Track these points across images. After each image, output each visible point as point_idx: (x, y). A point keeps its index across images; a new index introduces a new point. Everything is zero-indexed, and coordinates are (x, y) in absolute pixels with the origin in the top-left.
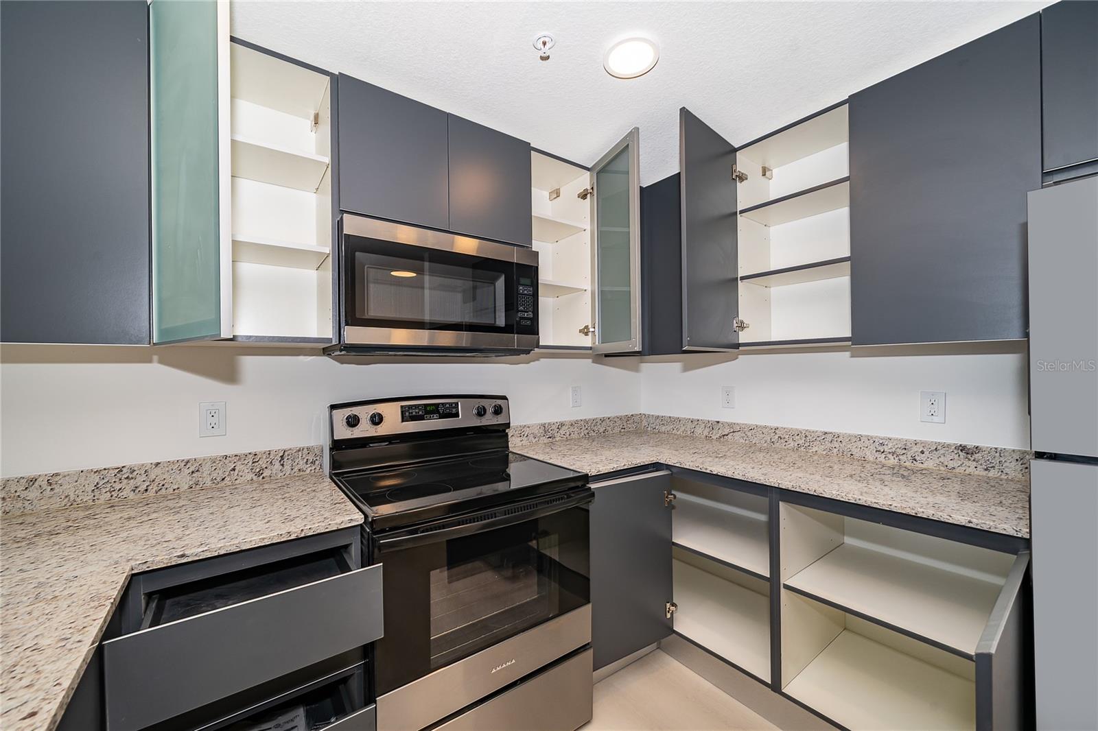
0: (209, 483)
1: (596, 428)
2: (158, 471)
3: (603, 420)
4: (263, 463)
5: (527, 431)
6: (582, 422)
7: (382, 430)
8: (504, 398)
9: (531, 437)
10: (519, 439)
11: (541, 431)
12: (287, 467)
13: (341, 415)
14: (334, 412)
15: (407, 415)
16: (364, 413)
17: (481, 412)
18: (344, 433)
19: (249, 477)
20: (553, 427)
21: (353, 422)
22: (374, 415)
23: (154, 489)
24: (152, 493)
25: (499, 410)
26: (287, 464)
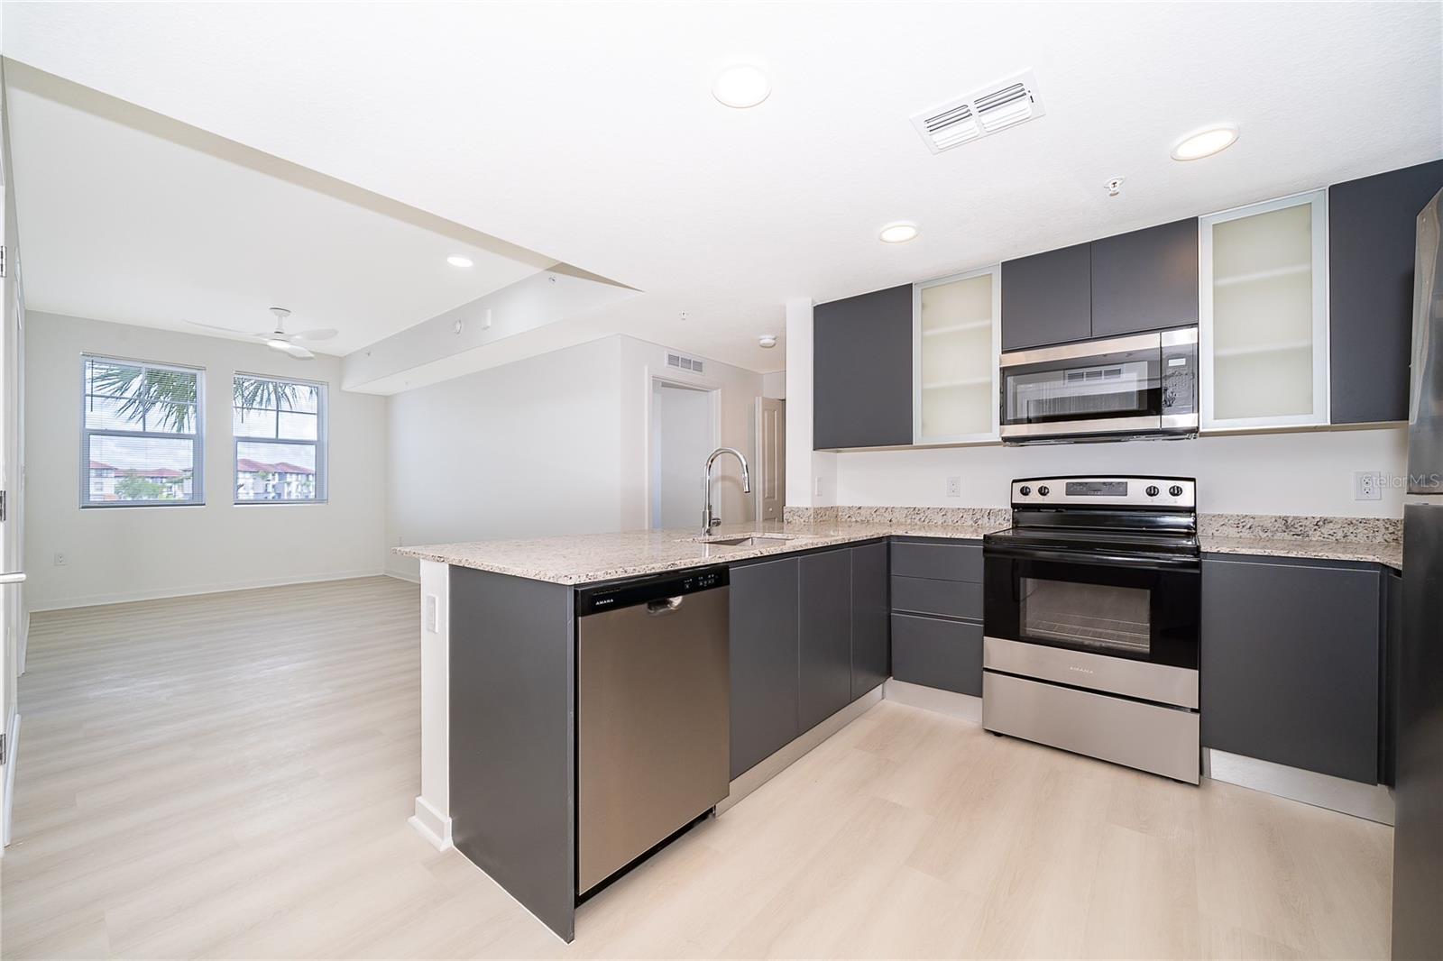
0: (950, 523)
2: (929, 512)
4: (978, 516)
5: (1250, 522)
7: (1048, 500)
12: (992, 521)
13: (1018, 486)
14: (1014, 484)
16: (1034, 486)
17: (1154, 492)
18: (1019, 499)
19: (971, 522)
20: (1304, 522)
21: (1026, 491)
22: (1041, 488)
23: (927, 521)
24: (926, 523)
25: (1176, 492)
26: (992, 518)
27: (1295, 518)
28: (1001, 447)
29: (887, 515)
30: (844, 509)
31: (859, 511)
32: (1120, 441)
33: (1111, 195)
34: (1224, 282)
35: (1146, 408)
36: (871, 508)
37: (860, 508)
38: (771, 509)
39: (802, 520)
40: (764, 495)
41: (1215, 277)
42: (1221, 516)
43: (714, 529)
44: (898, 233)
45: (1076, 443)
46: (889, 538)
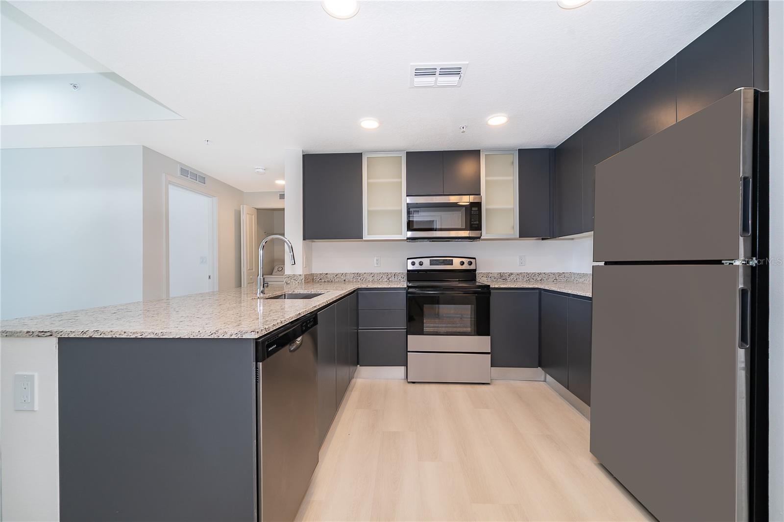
0: (376, 281)
1: (534, 278)
2: (365, 275)
3: (539, 274)
4: (389, 276)
5: (490, 275)
6: (525, 274)
7: (422, 268)
8: (475, 258)
9: (493, 278)
10: (486, 278)
11: (498, 276)
12: (396, 278)
13: (410, 261)
14: (408, 260)
15: (432, 263)
16: (417, 261)
17: (462, 263)
18: (410, 267)
19: (386, 280)
20: (506, 275)
21: (413, 264)
22: (420, 262)
23: (364, 280)
24: (364, 281)
25: (470, 264)
26: (396, 277)
27: (503, 273)
28: (406, 242)
29: (342, 277)
30: (317, 275)
31: (326, 276)
32: (449, 241)
33: (462, 132)
34: (489, 178)
35: (464, 227)
36: (333, 274)
37: (327, 274)
38: (251, 277)
39: (297, 282)
40: (247, 268)
41: (486, 176)
42: (482, 273)
43: (266, 290)
44: (369, 124)
45: (433, 241)
46: (358, 289)
